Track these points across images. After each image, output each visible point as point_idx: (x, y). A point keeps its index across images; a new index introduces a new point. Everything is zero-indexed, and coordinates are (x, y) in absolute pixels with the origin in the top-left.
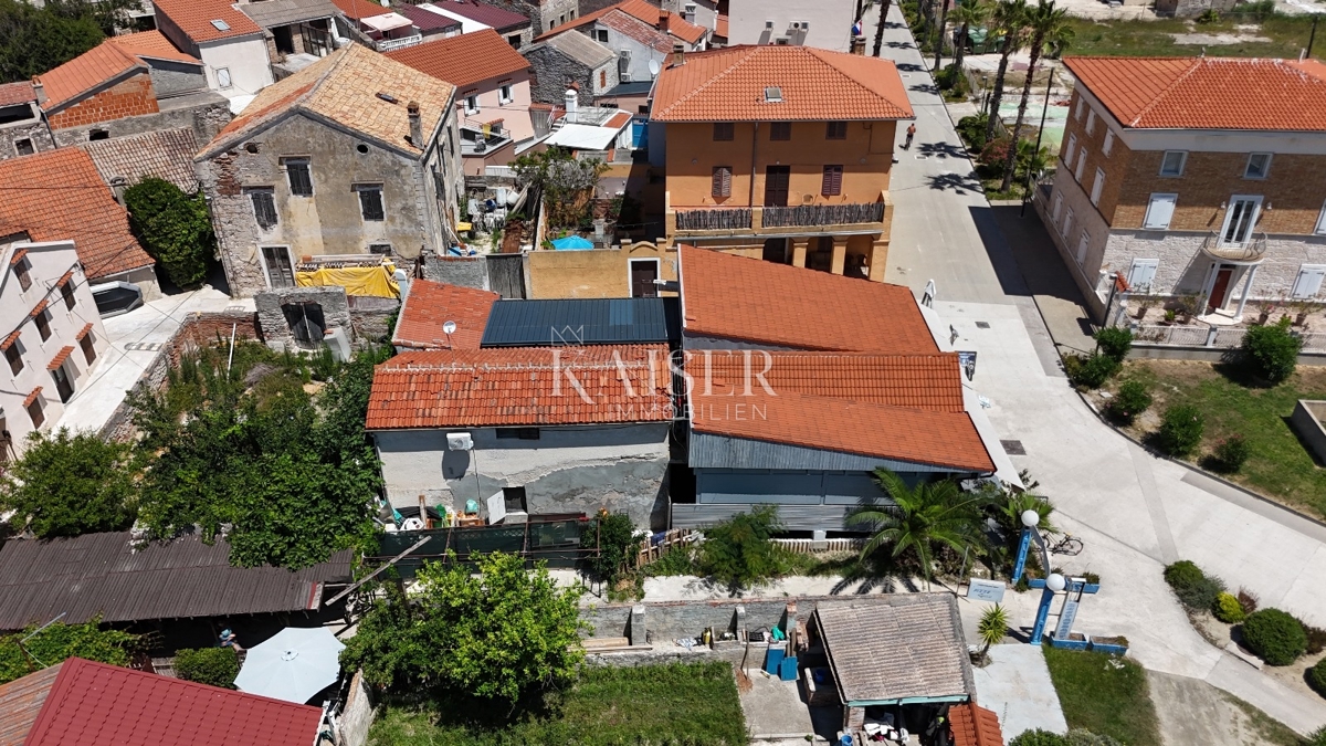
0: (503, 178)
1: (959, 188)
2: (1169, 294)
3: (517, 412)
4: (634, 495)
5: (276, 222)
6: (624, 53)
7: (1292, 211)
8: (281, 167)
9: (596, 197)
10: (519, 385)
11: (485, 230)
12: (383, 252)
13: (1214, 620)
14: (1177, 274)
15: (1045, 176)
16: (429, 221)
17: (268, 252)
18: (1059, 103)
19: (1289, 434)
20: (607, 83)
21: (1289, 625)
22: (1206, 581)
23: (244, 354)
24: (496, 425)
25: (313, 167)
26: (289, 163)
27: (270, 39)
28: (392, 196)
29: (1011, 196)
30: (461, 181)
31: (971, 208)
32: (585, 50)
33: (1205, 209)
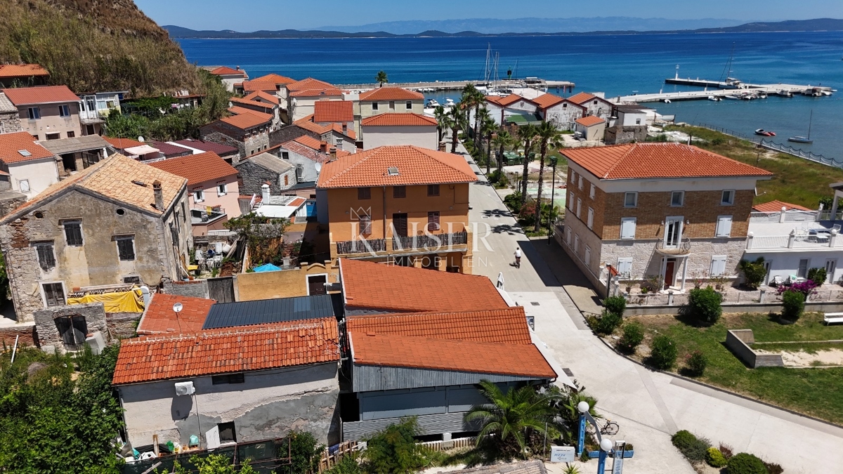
0: (220, 237)
1: (509, 232)
2: (641, 279)
3: (227, 364)
4: (315, 421)
5: (54, 265)
6: (299, 165)
7: (701, 224)
8: (60, 227)
9: (283, 243)
10: (229, 345)
11: (207, 269)
12: (134, 282)
13: (708, 467)
14: (644, 266)
15: (558, 221)
16: (167, 259)
17: (48, 288)
18: (560, 187)
19: (727, 352)
20: (289, 183)
21: (755, 461)
22: (699, 441)
23: (24, 357)
24: (212, 373)
25: (83, 227)
26: (66, 223)
27: (59, 161)
28: (141, 243)
29: (541, 234)
30: (191, 239)
31: (518, 242)
32: (274, 164)
33: (653, 226)
